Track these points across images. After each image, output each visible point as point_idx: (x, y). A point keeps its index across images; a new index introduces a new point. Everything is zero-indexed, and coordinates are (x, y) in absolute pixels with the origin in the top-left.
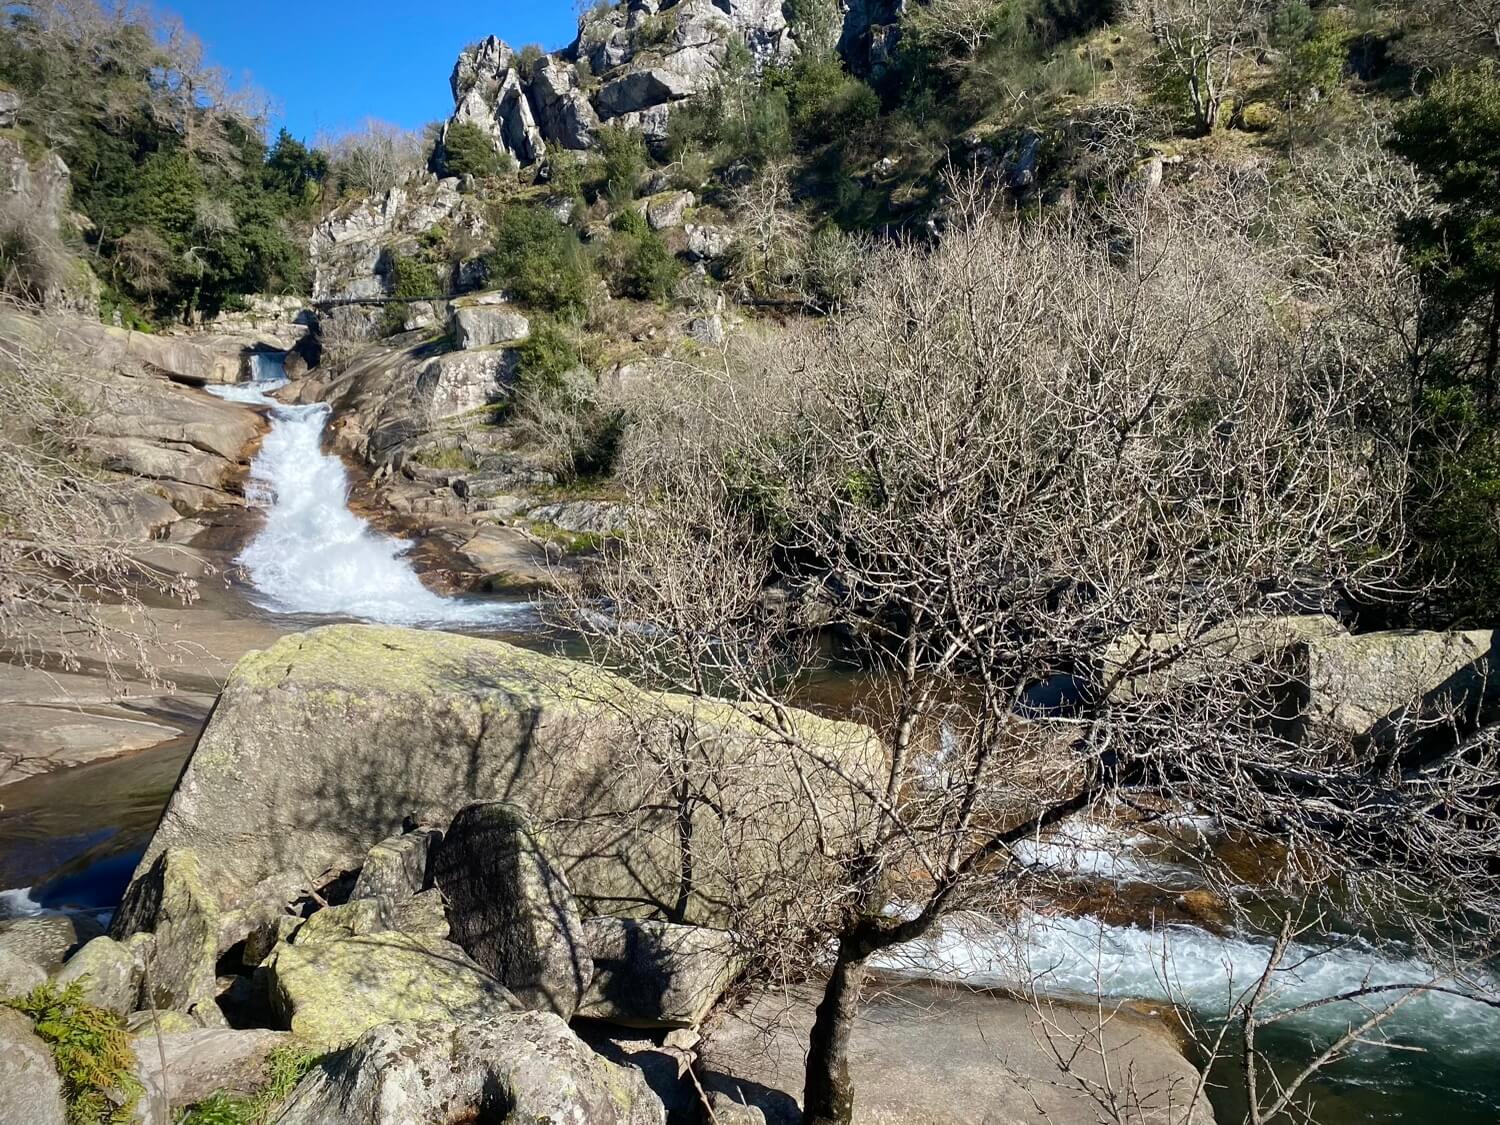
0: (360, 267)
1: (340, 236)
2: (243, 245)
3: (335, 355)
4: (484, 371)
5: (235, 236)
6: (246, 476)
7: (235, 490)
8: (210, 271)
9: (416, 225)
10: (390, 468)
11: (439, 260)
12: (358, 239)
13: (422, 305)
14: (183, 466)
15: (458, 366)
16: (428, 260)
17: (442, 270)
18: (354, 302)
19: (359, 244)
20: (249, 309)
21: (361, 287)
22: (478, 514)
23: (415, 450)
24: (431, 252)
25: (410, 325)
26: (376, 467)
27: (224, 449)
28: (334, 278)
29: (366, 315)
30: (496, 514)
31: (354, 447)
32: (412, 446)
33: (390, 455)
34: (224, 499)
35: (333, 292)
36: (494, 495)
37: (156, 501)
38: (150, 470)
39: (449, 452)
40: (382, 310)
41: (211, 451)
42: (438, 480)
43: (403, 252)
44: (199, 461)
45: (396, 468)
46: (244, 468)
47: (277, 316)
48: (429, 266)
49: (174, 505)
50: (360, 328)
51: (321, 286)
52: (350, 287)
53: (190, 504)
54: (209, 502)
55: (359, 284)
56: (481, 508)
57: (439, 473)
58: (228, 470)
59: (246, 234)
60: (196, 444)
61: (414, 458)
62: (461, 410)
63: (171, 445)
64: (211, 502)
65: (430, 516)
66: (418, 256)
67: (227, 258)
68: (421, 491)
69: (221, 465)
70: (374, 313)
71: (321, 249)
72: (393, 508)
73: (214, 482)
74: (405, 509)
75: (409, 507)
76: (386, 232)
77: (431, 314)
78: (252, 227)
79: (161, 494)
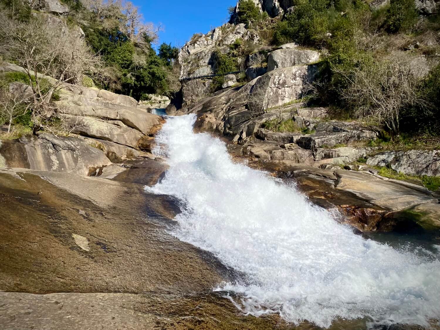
0: (201, 62)
1: (192, 51)
2: (149, 73)
3: (189, 103)
4: (295, 79)
5: (146, 69)
6: (153, 142)
7: (146, 148)
8: (136, 83)
9: (226, 43)
10: (244, 135)
11: (239, 55)
12: (200, 51)
13: (231, 76)
14: (116, 133)
15: (280, 75)
16: (234, 56)
17: (240, 60)
18: (199, 78)
19: (201, 53)
20: (150, 99)
21: (202, 71)
22: (325, 161)
23: (264, 121)
24: (235, 52)
25: (225, 86)
26: (234, 135)
27: (142, 126)
28: (189, 68)
29: (204, 84)
30: (340, 160)
31: (215, 127)
32: (261, 119)
33: (244, 127)
34: (138, 153)
35: (189, 74)
36: (335, 147)
37: (96, 151)
38: (94, 133)
39: (286, 122)
40: (211, 81)
41: (133, 127)
42: (284, 139)
43: (222, 53)
44: (125, 131)
45: (249, 134)
46: (152, 138)
47: (160, 102)
48: (234, 59)
49: (108, 155)
50: (201, 90)
51: (183, 72)
52: (197, 72)
53: (118, 155)
54: (130, 155)
55: (201, 69)
56: (328, 156)
57: (283, 135)
58: (142, 139)
59: (150, 68)
60: (125, 121)
61: (263, 126)
62: (280, 103)
63: (110, 121)
64: (132, 155)
65: (288, 163)
66: (229, 54)
67: (143, 77)
68: (274, 146)
69: (139, 135)
70: (208, 82)
71: (183, 57)
72: (257, 156)
73: (135, 144)
74: (266, 158)
75: (269, 156)
76: (213, 47)
77: (235, 80)
78: (153, 66)
79: (100, 147)
